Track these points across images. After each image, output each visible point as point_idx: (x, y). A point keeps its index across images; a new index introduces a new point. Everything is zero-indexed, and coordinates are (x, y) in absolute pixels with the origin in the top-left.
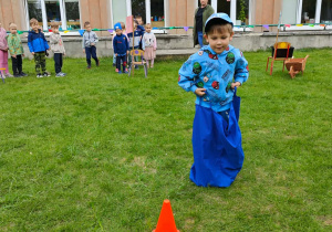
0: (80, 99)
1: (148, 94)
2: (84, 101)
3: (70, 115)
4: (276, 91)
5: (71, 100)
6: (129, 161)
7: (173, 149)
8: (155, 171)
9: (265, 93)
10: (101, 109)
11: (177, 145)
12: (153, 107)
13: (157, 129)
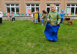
0: (16, 29)
1: (34, 28)
2: (17, 29)
3: (12, 32)
4: (66, 28)
5: (14, 29)
6: (26, 44)
7: (39, 41)
8: (33, 47)
9: (64, 28)
10: (21, 31)
11: (40, 40)
12: (35, 31)
13: (35, 36)
